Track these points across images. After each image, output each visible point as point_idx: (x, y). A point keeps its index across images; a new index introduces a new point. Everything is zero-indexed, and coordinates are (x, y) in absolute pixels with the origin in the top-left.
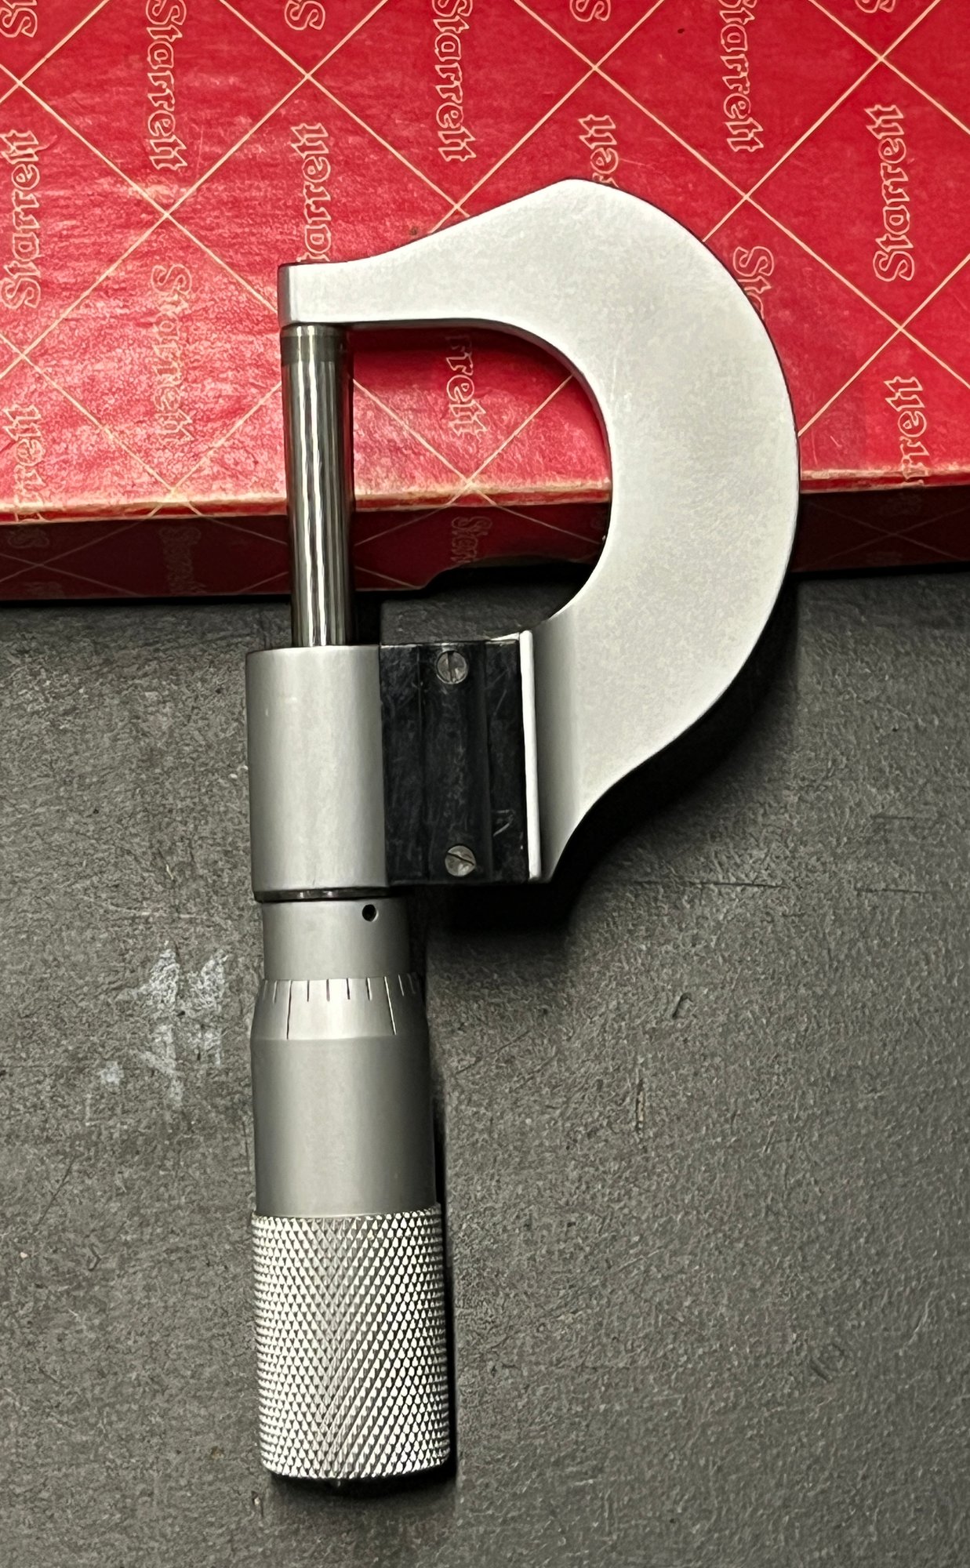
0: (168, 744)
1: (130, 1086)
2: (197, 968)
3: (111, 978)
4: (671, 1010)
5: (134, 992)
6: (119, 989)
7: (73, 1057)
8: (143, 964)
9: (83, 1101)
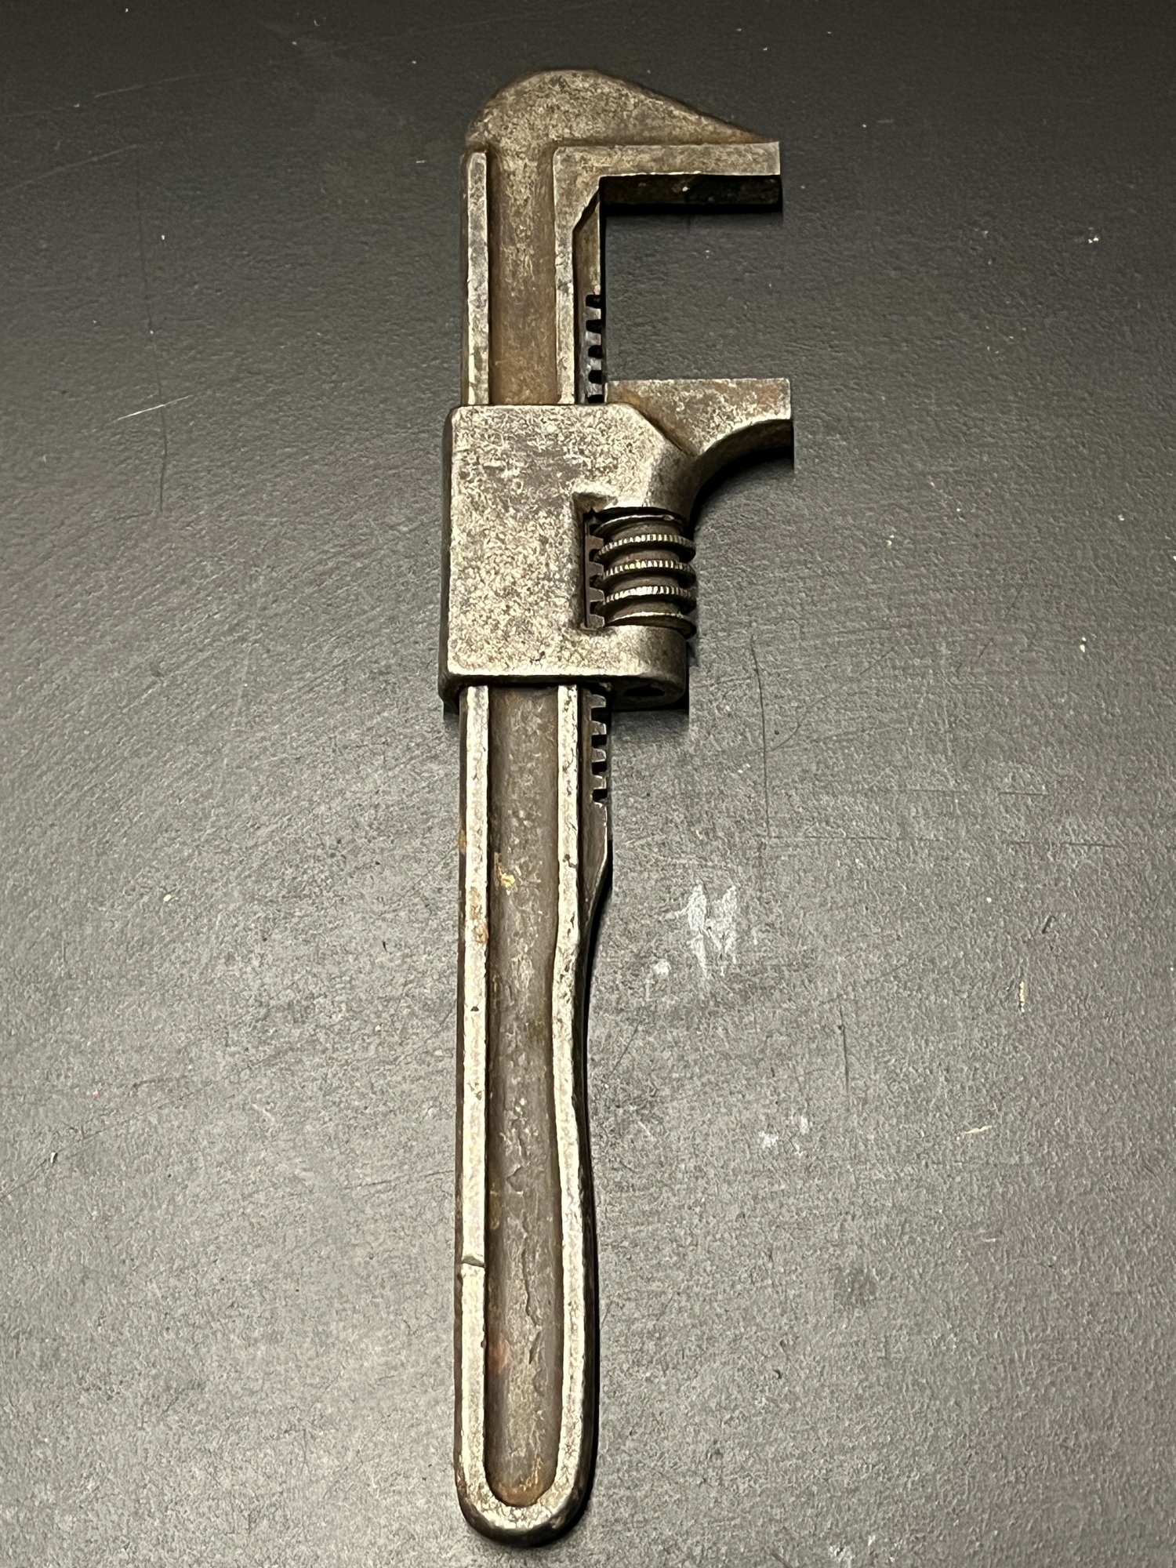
0: (695, 751)
1: (675, 975)
2: (720, 897)
3: (662, 904)
4: (1042, 926)
5: (677, 914)
6: (667, 911)
7: (637, 956)
8: (683, 894)
9: (644, 986)
